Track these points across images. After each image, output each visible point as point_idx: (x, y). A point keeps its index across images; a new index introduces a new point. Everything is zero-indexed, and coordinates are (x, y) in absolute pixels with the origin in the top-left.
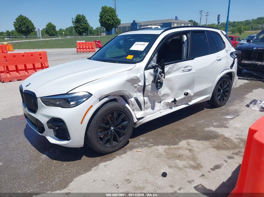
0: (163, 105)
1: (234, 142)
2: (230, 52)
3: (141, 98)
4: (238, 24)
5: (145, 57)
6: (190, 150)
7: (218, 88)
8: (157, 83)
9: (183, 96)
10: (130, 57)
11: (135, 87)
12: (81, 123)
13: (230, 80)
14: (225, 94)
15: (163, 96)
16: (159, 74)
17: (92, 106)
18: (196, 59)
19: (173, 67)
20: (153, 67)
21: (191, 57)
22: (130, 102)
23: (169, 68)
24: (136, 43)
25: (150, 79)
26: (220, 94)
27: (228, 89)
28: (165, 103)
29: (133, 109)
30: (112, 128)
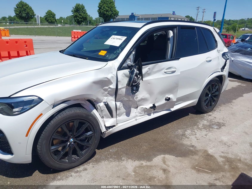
0: (140, 111)
1: (218, 162)
2: (223, 52)
3: (112, 103)
4: (233, 22)
5: (119, 54)
6: (165, 170)
7: (205, 93)
8: (132, 86)
9: (163, 102)
10: (103, 53)
11: (106, 90)
12: (27, 136)
13: (220, 84)
14: (213, 99)
15: (139, 101)
16: (135, 76)
17: (41, 114)
18: (182, 59)
19: (153, 68)
20: (129, 67)
21: (176, 57)
22: (99, 108)
23: (149, 69)
24: (113, 36)
25: (124, 82)
26: (207, 99)
27: (217, 93)
28: (143, 109)
29: (102, 115)
30: (71, 139)
